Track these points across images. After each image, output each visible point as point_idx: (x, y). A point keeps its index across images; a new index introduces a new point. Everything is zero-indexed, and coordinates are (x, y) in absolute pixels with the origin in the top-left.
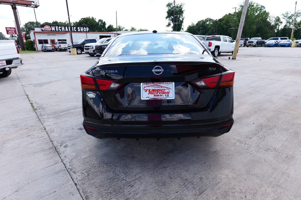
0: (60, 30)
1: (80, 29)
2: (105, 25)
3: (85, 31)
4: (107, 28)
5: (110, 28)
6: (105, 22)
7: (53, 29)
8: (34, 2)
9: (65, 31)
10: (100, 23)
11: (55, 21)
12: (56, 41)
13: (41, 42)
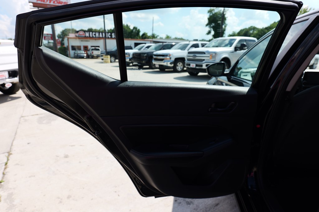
0: (94, 36)
2: (139, 33)
4: (141, 36)
5: (144, 36)
6: (139, 30)
7: (87, 34)
9: (99, 37)
10: (134, 30)
12: (89, 47)
13: (74, 48)
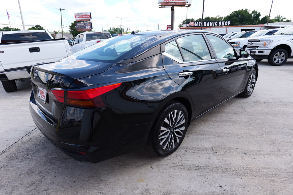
1: (221, 23)
2: (259, 17)
3: (226, 25)
4: (260, 20)
5: (265, 20)
6: (259, 13)
7: (196, 25)
8: (187, 2)
9: (206, 26)
10: (253, 15)
11: (207, 17)
